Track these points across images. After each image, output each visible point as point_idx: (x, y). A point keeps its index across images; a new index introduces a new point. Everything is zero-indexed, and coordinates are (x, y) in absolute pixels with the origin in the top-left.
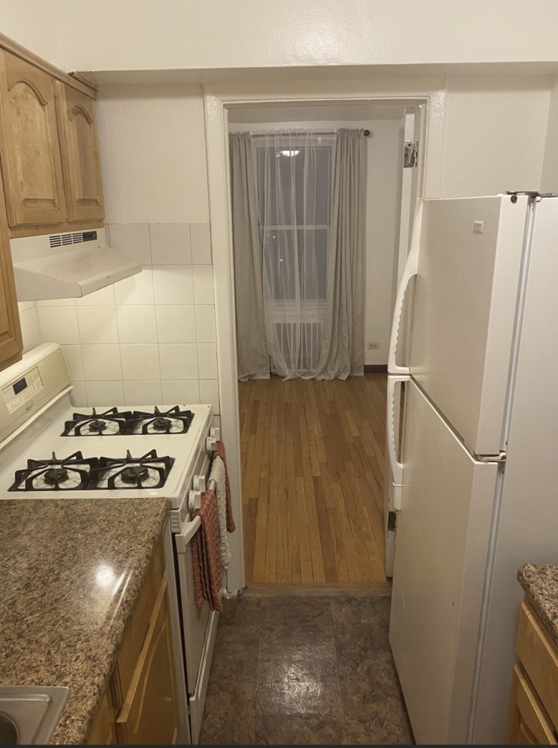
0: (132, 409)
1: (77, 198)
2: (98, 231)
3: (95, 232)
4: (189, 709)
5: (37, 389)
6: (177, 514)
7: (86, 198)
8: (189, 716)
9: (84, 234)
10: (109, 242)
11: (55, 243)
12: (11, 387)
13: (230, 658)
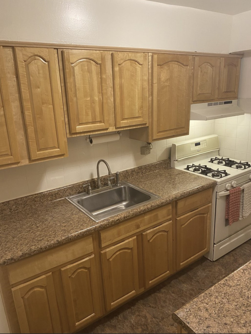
0: (232, 160)
1: (223, 91)
2: (233, 101)
3: (232, 101)
4: (213, 248)
5: (204, 146)
6: (218, 186)
7: (228, 91)
8: (213, 250)
9: (225, 102)
10: (238, 104)
11: (209, 105)
12: (194, 144)
13: (242, 251)
